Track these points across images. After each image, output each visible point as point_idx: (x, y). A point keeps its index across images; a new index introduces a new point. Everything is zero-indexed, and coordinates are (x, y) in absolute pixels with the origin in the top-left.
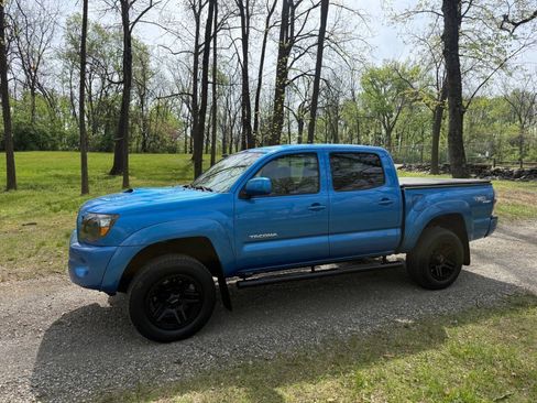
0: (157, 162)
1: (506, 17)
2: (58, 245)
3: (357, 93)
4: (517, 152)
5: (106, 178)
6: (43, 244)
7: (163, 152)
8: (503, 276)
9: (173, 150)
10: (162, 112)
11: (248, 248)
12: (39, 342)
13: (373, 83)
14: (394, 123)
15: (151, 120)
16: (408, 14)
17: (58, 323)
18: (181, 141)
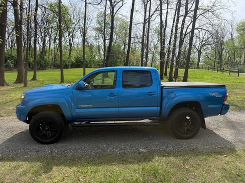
11: (78, 111)
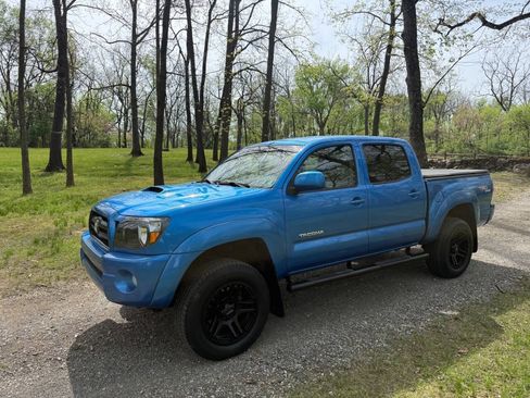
0: (94, 157)
1: (441, 20)
2: (30, 254)
3: (291, 89)
4: (433, 145)
5: (42, 175)
6: (10, 253)
7: (95, 146)
8: (500, 261)
9: (106, 145)
10: (91, 104)
11: (298, 247)
12: (65, 374)
13: (307, 80)
14: (327, 119)
15: (80, 113)
16: (347, 14)
17: (75, 348)
18: (113, 135)
